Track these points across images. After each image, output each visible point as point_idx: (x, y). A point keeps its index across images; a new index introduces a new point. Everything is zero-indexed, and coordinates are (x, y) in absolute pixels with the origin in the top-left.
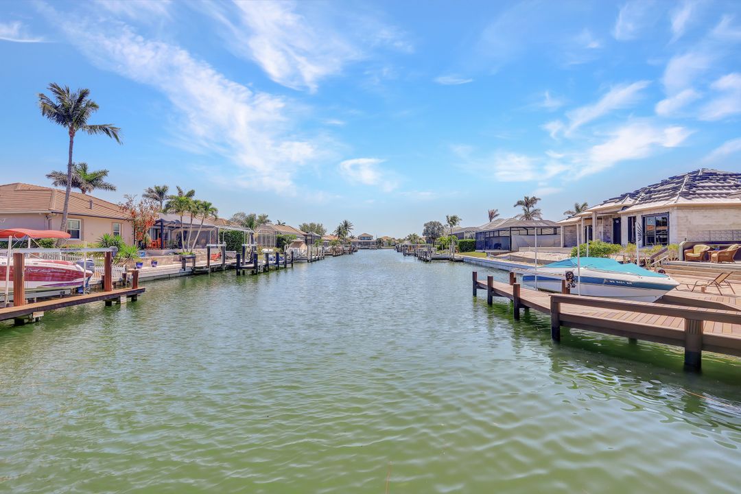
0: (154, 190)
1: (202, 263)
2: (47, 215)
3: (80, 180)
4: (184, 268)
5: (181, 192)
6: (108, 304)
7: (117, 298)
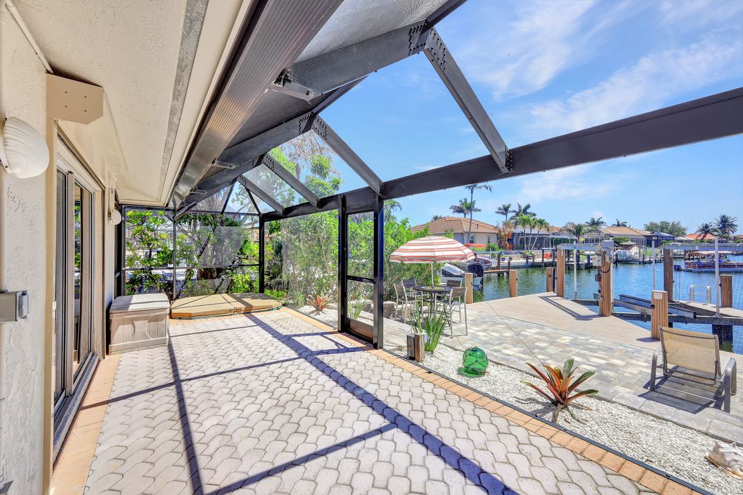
0: (502, 208)
1: (538, 260)
2: (462, 234)
3: (464, 208)
4: (527, 262)
5: (520, 207)
6: (499, 275)
7: (502, 273)
